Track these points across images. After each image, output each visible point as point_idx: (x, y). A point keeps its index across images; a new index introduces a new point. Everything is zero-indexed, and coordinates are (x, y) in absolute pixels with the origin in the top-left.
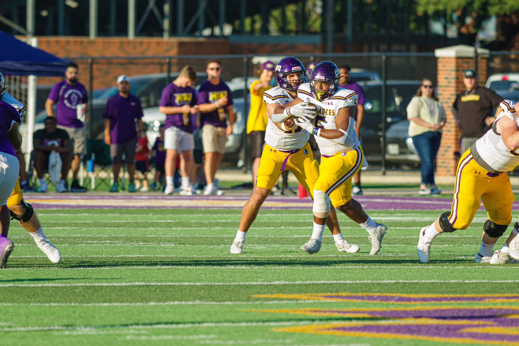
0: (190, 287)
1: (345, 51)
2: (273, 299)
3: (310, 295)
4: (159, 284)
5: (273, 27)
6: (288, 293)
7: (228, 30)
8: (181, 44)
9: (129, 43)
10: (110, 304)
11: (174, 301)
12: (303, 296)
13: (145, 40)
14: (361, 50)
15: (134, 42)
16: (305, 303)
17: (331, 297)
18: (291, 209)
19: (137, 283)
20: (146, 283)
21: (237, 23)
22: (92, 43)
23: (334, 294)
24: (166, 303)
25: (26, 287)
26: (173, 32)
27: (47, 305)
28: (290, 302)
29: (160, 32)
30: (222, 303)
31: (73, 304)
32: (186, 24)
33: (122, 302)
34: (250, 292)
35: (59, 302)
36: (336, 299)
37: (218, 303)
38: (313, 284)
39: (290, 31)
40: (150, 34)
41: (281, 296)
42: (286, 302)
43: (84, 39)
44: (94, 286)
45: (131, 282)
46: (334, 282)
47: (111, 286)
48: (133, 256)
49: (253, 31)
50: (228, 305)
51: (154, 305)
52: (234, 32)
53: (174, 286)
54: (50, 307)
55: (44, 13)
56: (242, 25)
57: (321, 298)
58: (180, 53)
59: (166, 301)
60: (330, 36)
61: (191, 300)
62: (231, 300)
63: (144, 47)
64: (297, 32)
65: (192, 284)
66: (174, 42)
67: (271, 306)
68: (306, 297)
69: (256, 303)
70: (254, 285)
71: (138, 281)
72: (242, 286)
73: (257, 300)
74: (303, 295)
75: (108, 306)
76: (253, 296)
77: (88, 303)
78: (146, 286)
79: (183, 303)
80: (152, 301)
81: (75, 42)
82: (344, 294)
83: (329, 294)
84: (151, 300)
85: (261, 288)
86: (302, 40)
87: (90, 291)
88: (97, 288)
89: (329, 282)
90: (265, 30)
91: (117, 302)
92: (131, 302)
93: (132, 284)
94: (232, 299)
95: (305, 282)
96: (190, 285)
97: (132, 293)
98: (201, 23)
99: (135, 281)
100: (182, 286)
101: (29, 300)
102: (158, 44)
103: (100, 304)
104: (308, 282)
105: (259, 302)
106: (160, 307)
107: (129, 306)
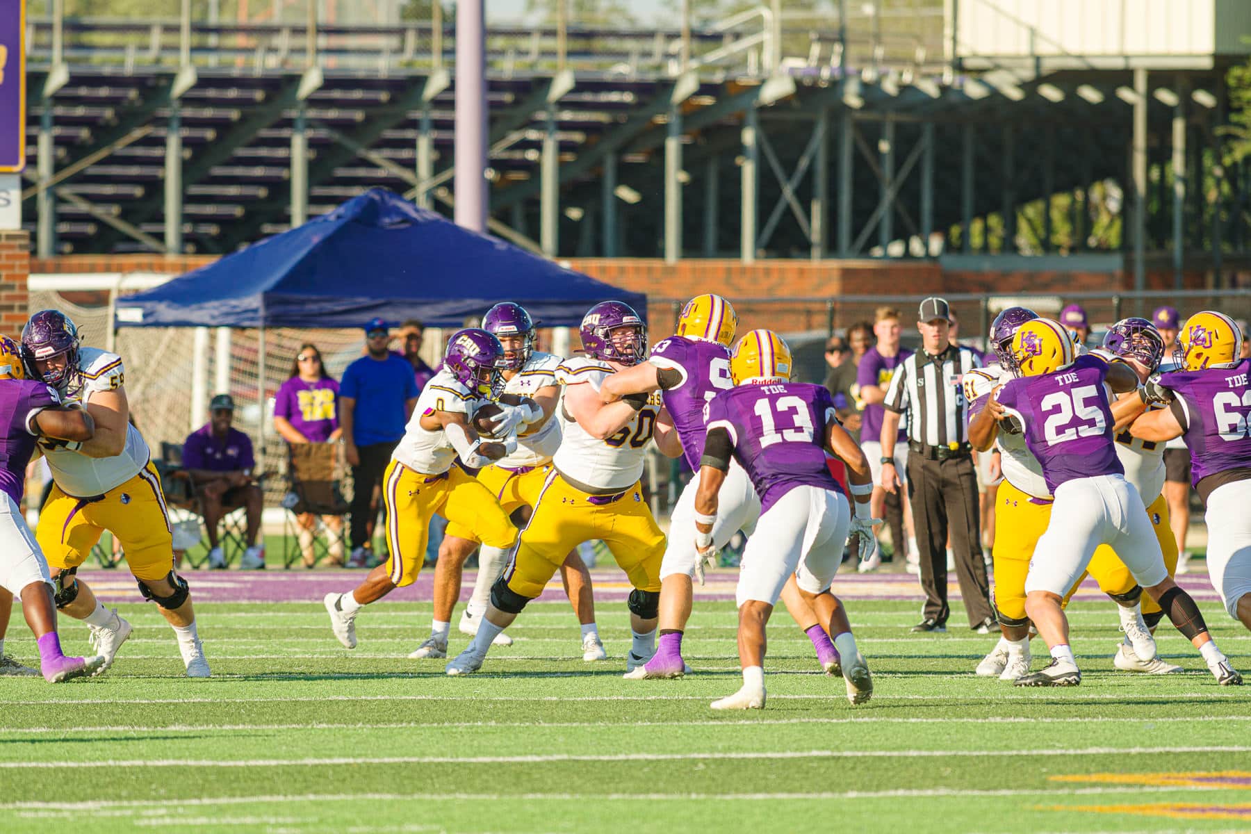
0: (922, 761)
1: (1168, 285)
2: (1094, 785)
3: (1166, 775)
4: (860, 754)
5: (1025, 239)
6: (1121, 772)
7: (936, 244)
8: (847, 274)
9: (743, 271)
10: (768, 796)
11: (897, 788)
13: (776, 264)
14: (1202, 285)
15: (753, 270)
16: (1157, 792)
17: (1208, 780)
18: (1089, 601)
19: (815, 753)
20: (832, 751)
21: (955, 231)
22: (671, 271)
23: (1214, 774)
24: (881, 794)
25: (595, 761)
26: (832, 248)
27: (642, 797)
28: (1131, 791)
29: (804, 248)
30: (992, 793)
31: (694, 796)
32: (855, 233)
33: (790, 791)
34: (1044, 770)
35: (665, 791)
36: (1219, 783)
37: (984, 793)
38: (1168, 753)
39: (1058, 247)
40: (785, 254)
42: (1120, 790)
43: (655, 263)
44: (730, 759)
45: (802, 750)
46: (1209, 749)
47: (764, 759)
48: (797, 697)
49: (985, 248)
50: (1004, 796)
51: (856, 798)
52: (948, 247)
53: (890, 757)
54: (651, 802)
55: (575, 214)
56: (965, 236)
57: (1190, 782)
58: (845, 290)
59: (878, 788)
60: (1139, 255)
61: (928, 787)
62: (1009, 788)
63: (774, 279)
64: (1073, 250)
65: (924, 753)
66: (833, 269)
67: (1092, 799)
68: (1158, 782)
69: (1060, 792)
70: (1049, 757)
71: (818, 749)
72: (1027, 758)
73: (1061, 786)
74: (1151, 775)
75: (765, 800)
76: (1052, 778)
77: (723, 793)
78: (834, 758)
79: (915, 793)
80: (852, 790)
81: (637, 270)
82: (1232, 773)
83: (1203, 774)
84: (849, 787)
85: (1065, 763)
86: (1083, 264)
87: (724, 770)
88: (736, 763)
89: (1198, 749)
90: (1010, 246)
91: (783, 791)
92: (808, 792)
93: (805, 754)
94: (1012, 784)
95: (1150, 750)
96: (921, 757)
97: (807, 773)
98: (886, 232)
99: (810, 749)
100: (906, 757)
101: (605, 787)
102: (802, 272)
103: (748, 797)
104: (1157, 750)
105: (1066, 791)
106: (869, 801)
107: (806, 800)
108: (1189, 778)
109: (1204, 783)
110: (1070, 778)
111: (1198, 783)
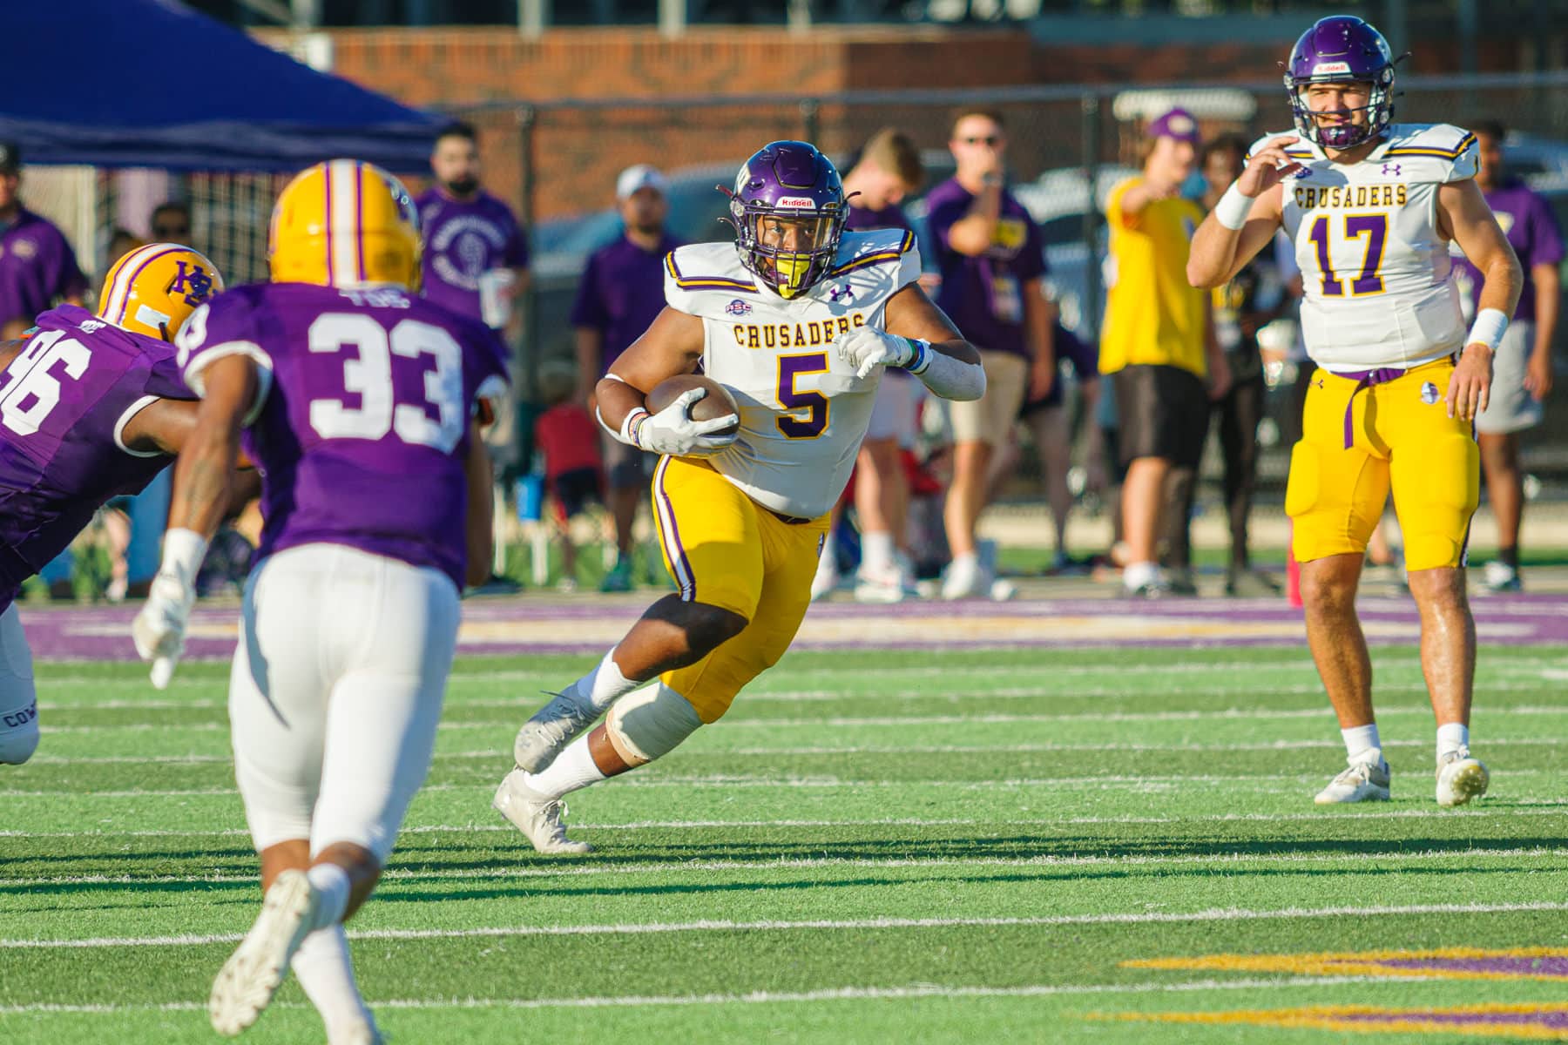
0: (897, 935)
1: (1449, 66)
2: (1200, 976)
3: (1335, 956)
4: (786, 925)
6: (1254, 953)
8: (856, 53)
9: (664, 49)
10: (606, 1002)
11: (841, 986)
12: (1309, 962)
14: (1512, 65)
15: (683, 48)
16: (1314, 987)
17: (1411, 963)
18: (1260, 647)
19: (703, 924)
22: (531, 51)
23: (1423, 953)
24: (812, 995)
26: (826, 5)
28: (1264, 984)
29: (777, 6)
30: (1013, 991)
31: (470, 1003)
33: (647, 993)
34: (1115, 948)
35: (420, 996)
36: (1428, 970)
37: (1001, 992)
38: (1345, 918)
40: (742, 17)
41: (1229, 962)
42: (1247, 983)
43: (501, 37)
44: (548, 935)
46: (1423, 908)
47: (609, 936)
48: (689, 824)
50: (1037, 996)
51: (768, 1003)
52: (1049, 3)
53: (839, 931)
57: (1376, 969)
58: (851, 84)
59: (809, 986)
60: (1396, 13)
61: (899, 984)
62: (1046, 982)
63: (721, 64)
65: (901, 922)
66: (831, 43)
67: (1195, 1001)
68: (1319, 967)
69: (1139, 988)
70: (1130, 924)
71: (707, 917)
72: (1085, 929)
73: (1142, 977)
74: (1310, 956)
75: (600, 1008)
76: (1127, 964)
77: (525, 998)
78: (736, 932)
79: (873, 992)
80: (760, 990)
81: (468, 51)
82: (1457, 953)
83: (1403, 953)
84: (755, 983)
85: (1154, 934)
87: (532, 956)
88: (556, 943)
89: (1402, 910)
91: (633, 992)
92: (682, 994)
94: (1052, 975)
95: (1317, 912)
96: (897, 929)
97: (685, 958)
100: (868, 930)
102: (772, 51)
103: (569, 1003)
104: (1328, 911)
105: (1148, 987)
106: (788, 1007)
107: (674, 1007)
108: (1378, 961)
109: (1403, 970)
110: (1161, 964)
111: (1390, 969)
